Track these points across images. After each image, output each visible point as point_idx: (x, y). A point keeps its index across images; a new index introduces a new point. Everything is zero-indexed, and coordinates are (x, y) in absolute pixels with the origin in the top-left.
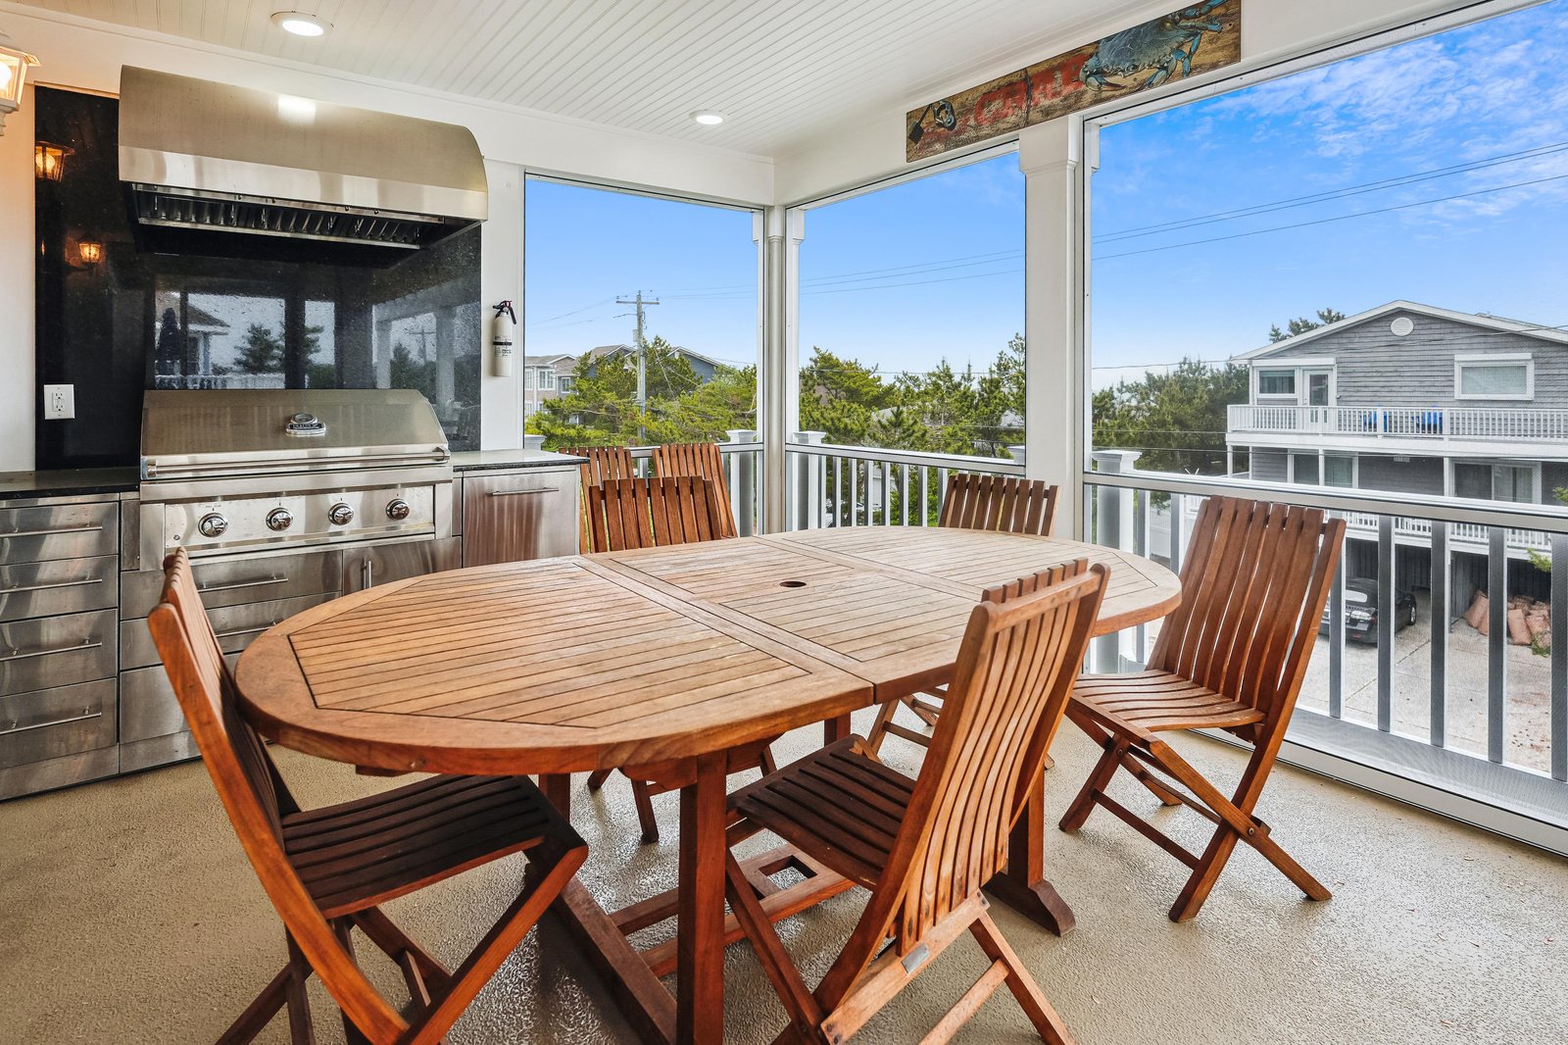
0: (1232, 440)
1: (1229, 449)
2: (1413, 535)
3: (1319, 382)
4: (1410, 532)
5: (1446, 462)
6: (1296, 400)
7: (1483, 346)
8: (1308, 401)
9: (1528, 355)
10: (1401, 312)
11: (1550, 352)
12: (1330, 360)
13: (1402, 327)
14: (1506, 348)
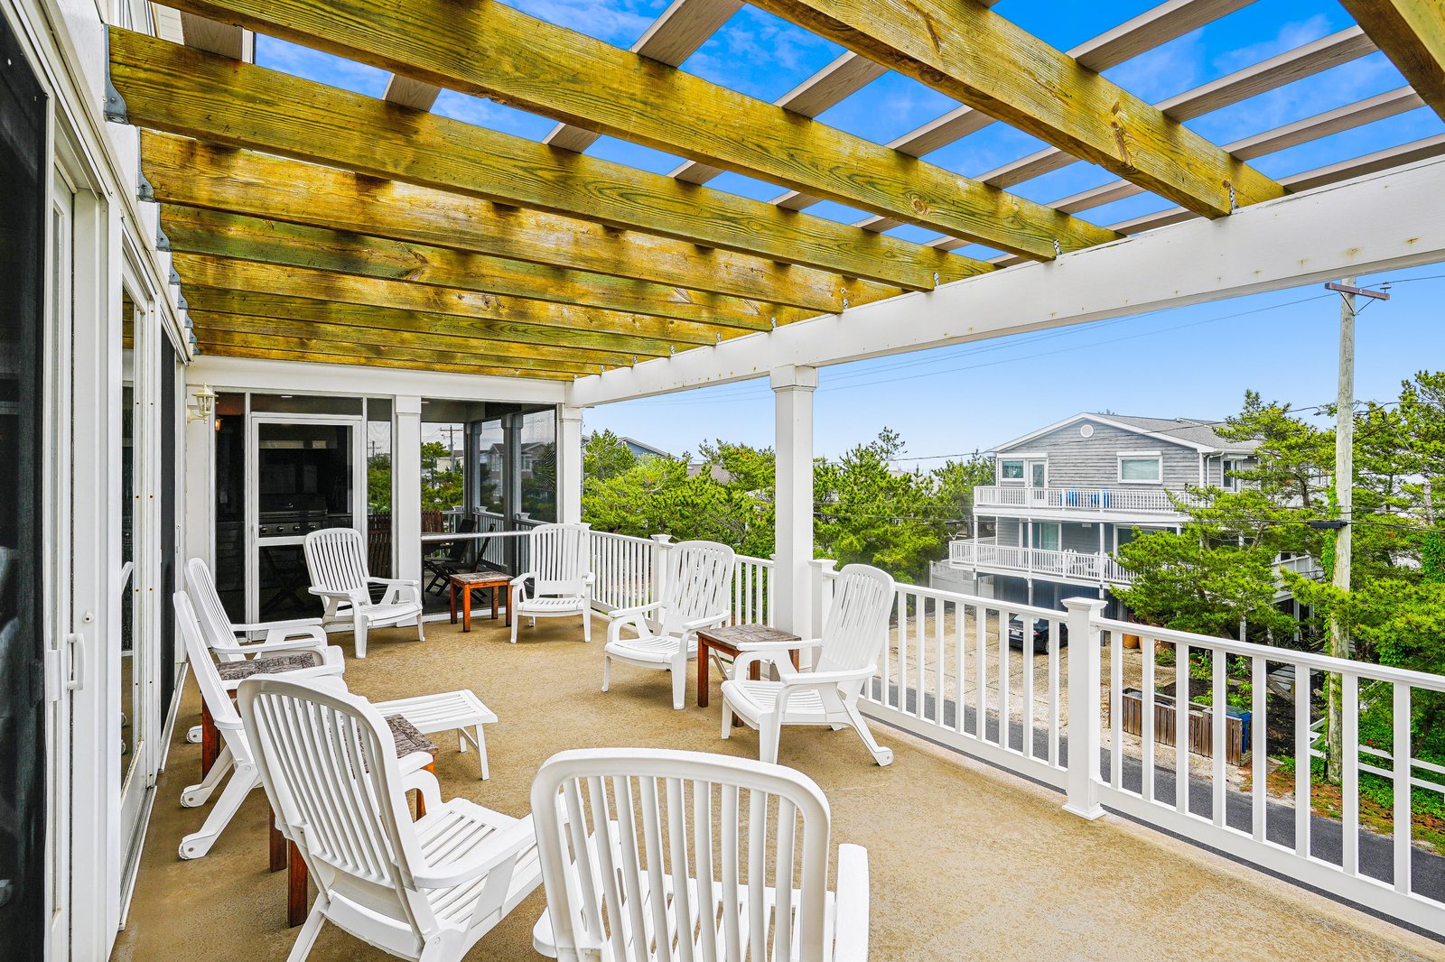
0: (977, 512)
1: (976, 519)
2: (1089, 579)
3: (1038, 471)
4: (1087, 577)
5: (1102, 526)
6: (1024, 483)
7: (1134, 445)
8: (1032, 484)
9: (1159, 453)
10: (1087, 421)
11: (1172, 451)
12: (1044, 455)
13: (1086, 431)
14: (1146, 447)
